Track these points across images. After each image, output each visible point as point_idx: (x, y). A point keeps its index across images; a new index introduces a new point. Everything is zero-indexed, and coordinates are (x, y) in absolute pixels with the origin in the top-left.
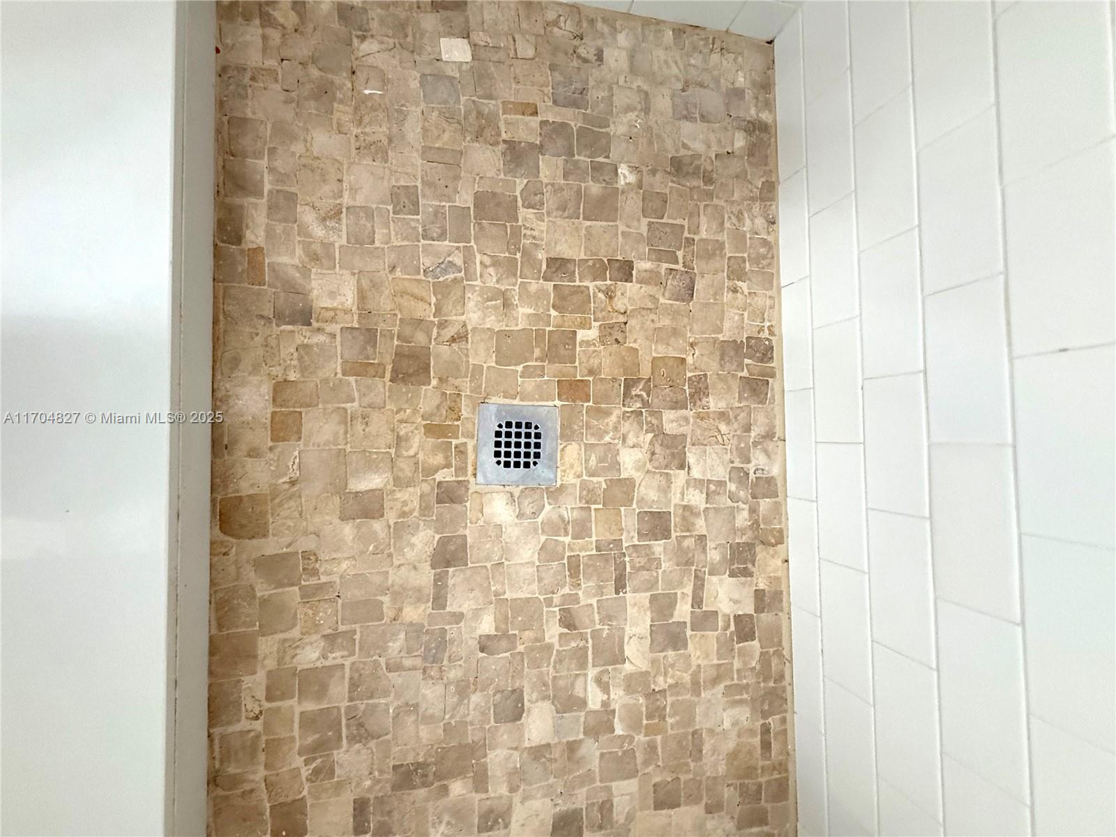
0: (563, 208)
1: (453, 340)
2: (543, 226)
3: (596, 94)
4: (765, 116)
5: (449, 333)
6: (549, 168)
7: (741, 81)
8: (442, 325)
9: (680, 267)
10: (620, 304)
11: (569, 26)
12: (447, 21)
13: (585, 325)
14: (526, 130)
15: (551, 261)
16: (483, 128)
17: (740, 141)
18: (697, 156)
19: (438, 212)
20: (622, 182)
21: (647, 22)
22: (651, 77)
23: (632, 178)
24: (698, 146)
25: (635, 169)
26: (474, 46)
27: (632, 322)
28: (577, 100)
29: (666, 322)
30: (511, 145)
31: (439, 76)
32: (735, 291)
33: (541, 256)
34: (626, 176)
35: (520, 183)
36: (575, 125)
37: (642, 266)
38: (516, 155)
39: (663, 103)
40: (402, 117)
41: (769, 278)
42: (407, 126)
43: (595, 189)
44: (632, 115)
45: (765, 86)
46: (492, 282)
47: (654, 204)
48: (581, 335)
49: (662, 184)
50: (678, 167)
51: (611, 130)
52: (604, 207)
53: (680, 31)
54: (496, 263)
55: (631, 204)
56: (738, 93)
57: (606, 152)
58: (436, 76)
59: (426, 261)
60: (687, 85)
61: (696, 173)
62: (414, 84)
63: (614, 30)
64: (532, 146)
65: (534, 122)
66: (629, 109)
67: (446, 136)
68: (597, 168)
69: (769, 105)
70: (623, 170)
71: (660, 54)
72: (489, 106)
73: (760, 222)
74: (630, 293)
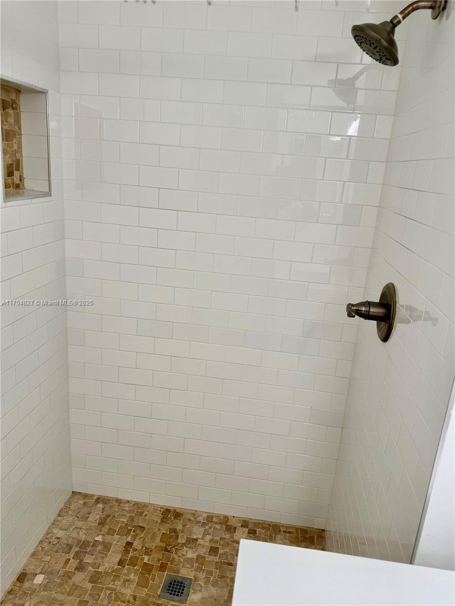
0: (103, 558)
1: (135, 599)
2: (106, 565)
3: (70, 542)
4: (95, 498)
5: (132, 600)
6: (88, 559)
7: (81, 502)
8: (129, 602)
9: (133, 529)
10: (139, 548)
11: (45, 545)
12: (28, 580)
13: (143, 559)
14: (74, 563)
15: (119, 564)
16: (68, 576)
17: (100, 506)
18: (100, 518)
19: (91, 595)
20: (101, 540)
21: (53, 524)
22: (70, 526)
23: (100, 537)
24: (98, 517)
25: (98, 535)
26: (41, 573)
27: (146, 545)
28: (70, 547)
29: (149, 536)
30: (77, 569)
31: (46, 586)
32: (146, 515)
33: (116, 567)
34: (99, 538)
35: (90, 568)
36: (77, 549)
37: (129, 539)
38: (80, 568)
39: (80, 524)
40: (54, 599)
41: (145, 506)
42: (59, 598)
43: (100, 547)
44: (81, 533)
45: (86, 496)
46: (120, 583)
47: (111, 532)
48: (146, 561)
49: (105, 529)
50: (102, 523)
51: (83, 539)
52: (107, 546)
53: (59, 515)
54: (114, 581)
55: (108, 538)
56: (85, 503)
57: (89, 542)
58: (45, 587)
59: (106, 602)
60: (76, 516)
61: (105, 519)
62: (46, 593)
63: (52, 533)
64: (79, 563)
65: (72, 560)
66: (78, 533)
67: (66, 587)
68: (93, 546)
69: (92, 496)
70: (97, 539)
71: (64, 522)
72: (61, 573)
73: (127, 505)
74: (137, 544)
